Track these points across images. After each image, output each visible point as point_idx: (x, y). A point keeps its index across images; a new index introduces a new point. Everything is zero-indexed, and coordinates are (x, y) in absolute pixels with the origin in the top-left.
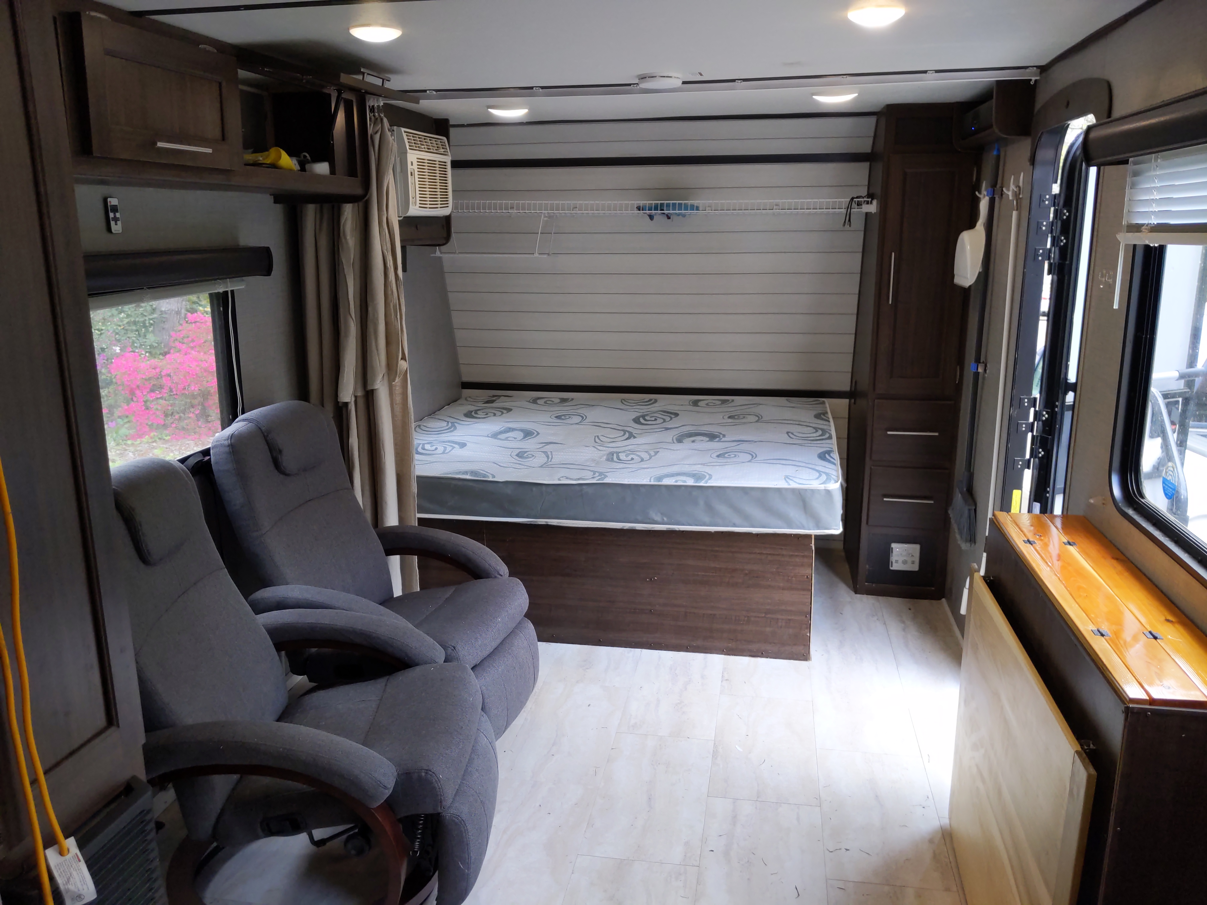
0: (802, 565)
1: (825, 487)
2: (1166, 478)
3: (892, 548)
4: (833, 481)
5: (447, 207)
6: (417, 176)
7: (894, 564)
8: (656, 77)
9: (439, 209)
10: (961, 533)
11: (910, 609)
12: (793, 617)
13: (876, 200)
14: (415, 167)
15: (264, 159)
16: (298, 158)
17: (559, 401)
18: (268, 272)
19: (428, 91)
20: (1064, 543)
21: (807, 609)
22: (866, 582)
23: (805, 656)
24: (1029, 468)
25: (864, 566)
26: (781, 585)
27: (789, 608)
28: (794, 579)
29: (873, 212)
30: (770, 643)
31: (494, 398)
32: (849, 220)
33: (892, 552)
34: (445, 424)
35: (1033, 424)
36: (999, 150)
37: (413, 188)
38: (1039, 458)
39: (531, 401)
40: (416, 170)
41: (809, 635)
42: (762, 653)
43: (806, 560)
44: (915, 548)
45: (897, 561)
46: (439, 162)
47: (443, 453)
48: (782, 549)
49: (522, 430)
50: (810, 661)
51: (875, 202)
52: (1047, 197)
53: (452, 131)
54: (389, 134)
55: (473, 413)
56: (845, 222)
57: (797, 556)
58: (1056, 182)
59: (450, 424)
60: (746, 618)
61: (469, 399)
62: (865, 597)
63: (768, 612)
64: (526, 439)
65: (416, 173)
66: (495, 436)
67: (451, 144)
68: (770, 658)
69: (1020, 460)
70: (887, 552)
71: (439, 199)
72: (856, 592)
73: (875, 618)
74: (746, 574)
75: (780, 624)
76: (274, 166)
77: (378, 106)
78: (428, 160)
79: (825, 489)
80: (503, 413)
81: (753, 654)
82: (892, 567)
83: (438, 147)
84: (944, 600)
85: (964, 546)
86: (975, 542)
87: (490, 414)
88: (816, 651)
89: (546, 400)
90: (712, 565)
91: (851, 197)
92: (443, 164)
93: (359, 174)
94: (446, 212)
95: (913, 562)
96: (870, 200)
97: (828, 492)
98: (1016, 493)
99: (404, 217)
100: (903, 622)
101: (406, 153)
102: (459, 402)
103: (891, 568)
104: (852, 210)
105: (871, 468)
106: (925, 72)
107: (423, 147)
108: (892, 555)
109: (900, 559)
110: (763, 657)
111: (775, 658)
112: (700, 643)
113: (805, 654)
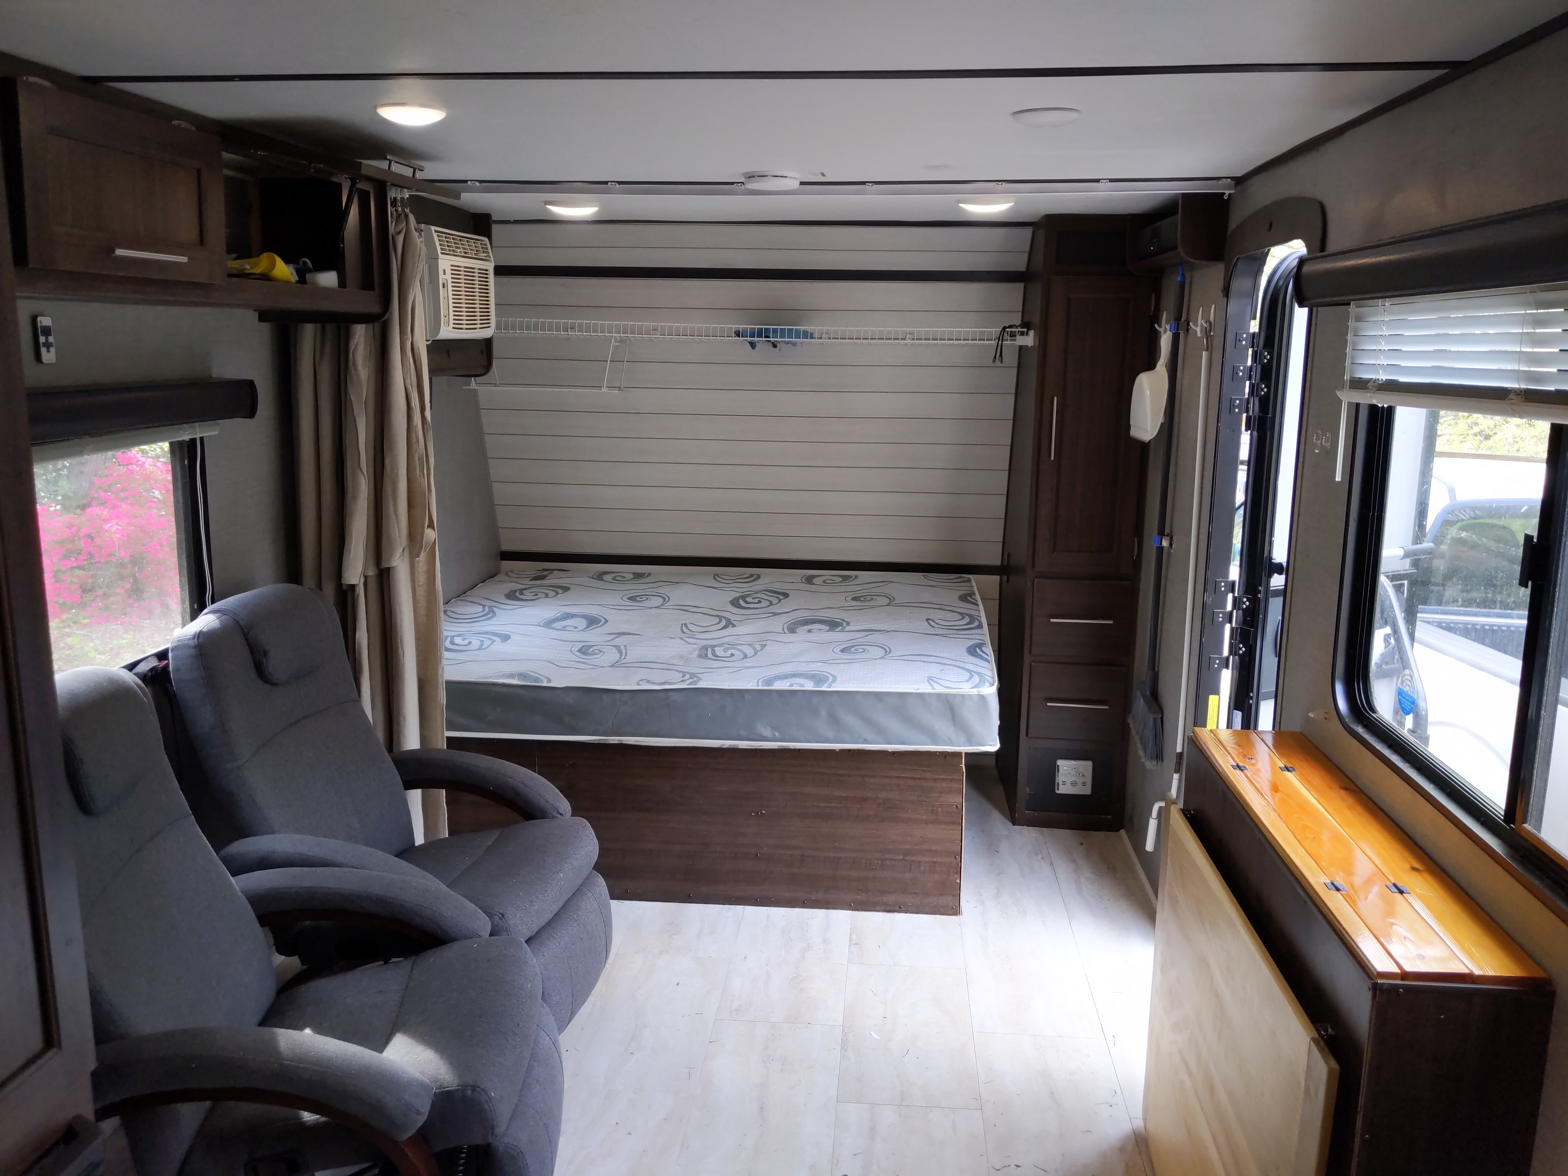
0: (950, 791)
1: (978, 692)
2: (1403, 688)
3: (1058, 766)
4: (987, 684)
5: (489, 327)
6: (450, 289)
7: (1061, 786)
8: (767, 176)
9: (478, 330)
10: (1144, 748)
11: (1082, 844)
12: (939, 859)
13: (1033, 331)
14: (449, 276)
15: (252, 268)
16: (296, 266)
17: (631, 576)
18: (251, 413)
19: (469, 182)
20: (1280, 768)
21: (956, 848)
22: (1027, 810)
23: (954, 910)
24: (1227, 667)
25: (1024, 790)
26: (924, 817)
27: (934, 848)
28: (940, 809)
29: (1030, 346)
30: (910, 894)
31: (545, 573)
32: (1001, 355)
33: (1058, 771)
34: (480, 608)
35: (1231, 613)
36: (1183, 275)
37: (445, 305)
38: (1240, 655)
39: (595, 577)
40: (450, 281)
41: (959, 882)
42: (900, 907)
43: (955, 785)
44: (1086, 767)
45: (1064, 783)
46: (479, 269)
47: (480, 649)
48: (925, 771)
49: (584, 617)
50: (961, 916)
51: (1032, 333)
52: (1245, 336)
53: (495, 229)
54: (416, 234)
55: (517, 594)
56: (995, 357)
57: (943, 779)
58: (1255, 318)
59: (487, 609)
60: (880, 862)
61: (510, 574)
62: (1025, 829)
63: (907, 853)
64: (591, 628)
65: (450, 284)
66: (548, 624)
67: (493, 247)
68: (910, 913)
69: (1217, 659)
70: (1053, 771)
71: (479, 318)
72: (1014, 823)
73: (1040, 857)
74: (879, 804)
75: (922, 868)
76: (265, 277)
77: (402, 199)
78: (465, 267)
79: (978, 695)
80: (557, 593)
81: (888, 908)
82: (1058, 790)
83: (477, 251)
84: (1122, 831)
85: (1149, 765)
86: (1162, 760)
87: (540, 595)
88: (968, 902)
89: (614, 575)
90: (837, 793)
91: (1003, 327)
92: (484, 272)
93: (376, 287)
94: (487, 333)
95: (1084, 784)
96: (1025, 330)
97: (982, 698)
98: (1213, 699)
99: (433, 340)
100: (1074, 861)
101: (437, 258)
102: (497, 578)
103: (1058, 792)
104: (1003, 342)
105: (1031, 664)
106: (1098, 181)
107: (459, 250)
108: (1058, 775)
109: (1069, 780)
110: (902, 912)
111: (917, 913)
112: (820, 895)
113: (954, 907)
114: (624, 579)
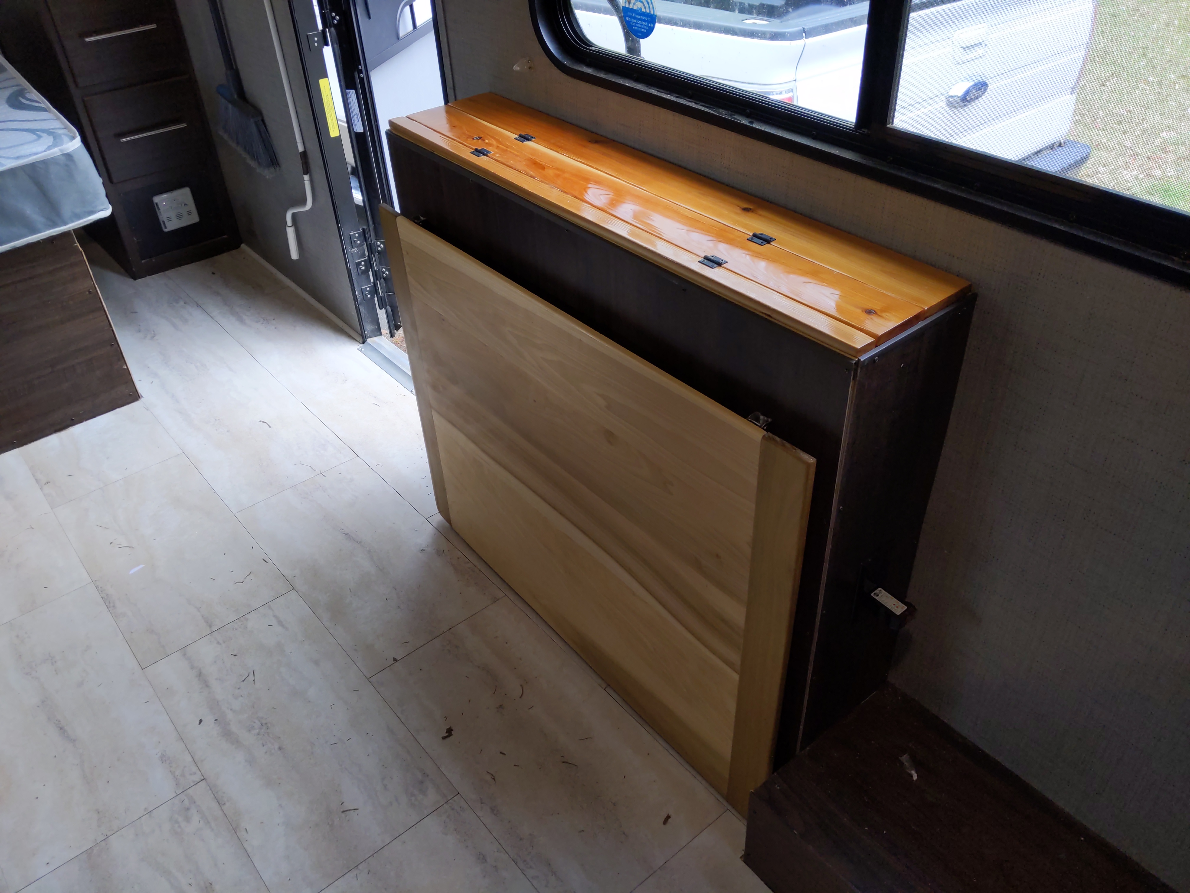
0: (74, 279)
1: (61, 150)
3: (157, 204)
4: (65, 139)
7: (167, 223)
11: (213, 273)
21: (107, 337)
22: (143, 260)
23: (134, 396)
24: (327, 44)
25: (131, 240)
26: (56, 318)
27: (82, 345)
28: (71, 302)
30: (77, 401)
33: (159, 209)
38: (335, 26)
41: (126, 367)
42: (73, 420)
43: (76, 269)
44: (184, 194)
45: (169, 219)
50: (142, 399)
57: (60, 268)
60: (26, 385)
62: (148, 279)
63: (53, 363)
68: (87, 420)
69: (315, 35)
70: (152, 211)
72: (135, 278)
73: (182, 303)
75: (79, 371)
79: (63, 154)
82: (166, 228)
84: (243, 246)
85: (268, 174)
86: (278, 164)
88: (144, 382)
95: (189, 213)
97: (69, 156)
98: (323, 83)
100: (217, 294)
103: (166, 230)
105: (82, 98)
108: (160, 213)
109: (173, 214)
110: (77, 424)
111: (94, 417)
113: (131, 394)
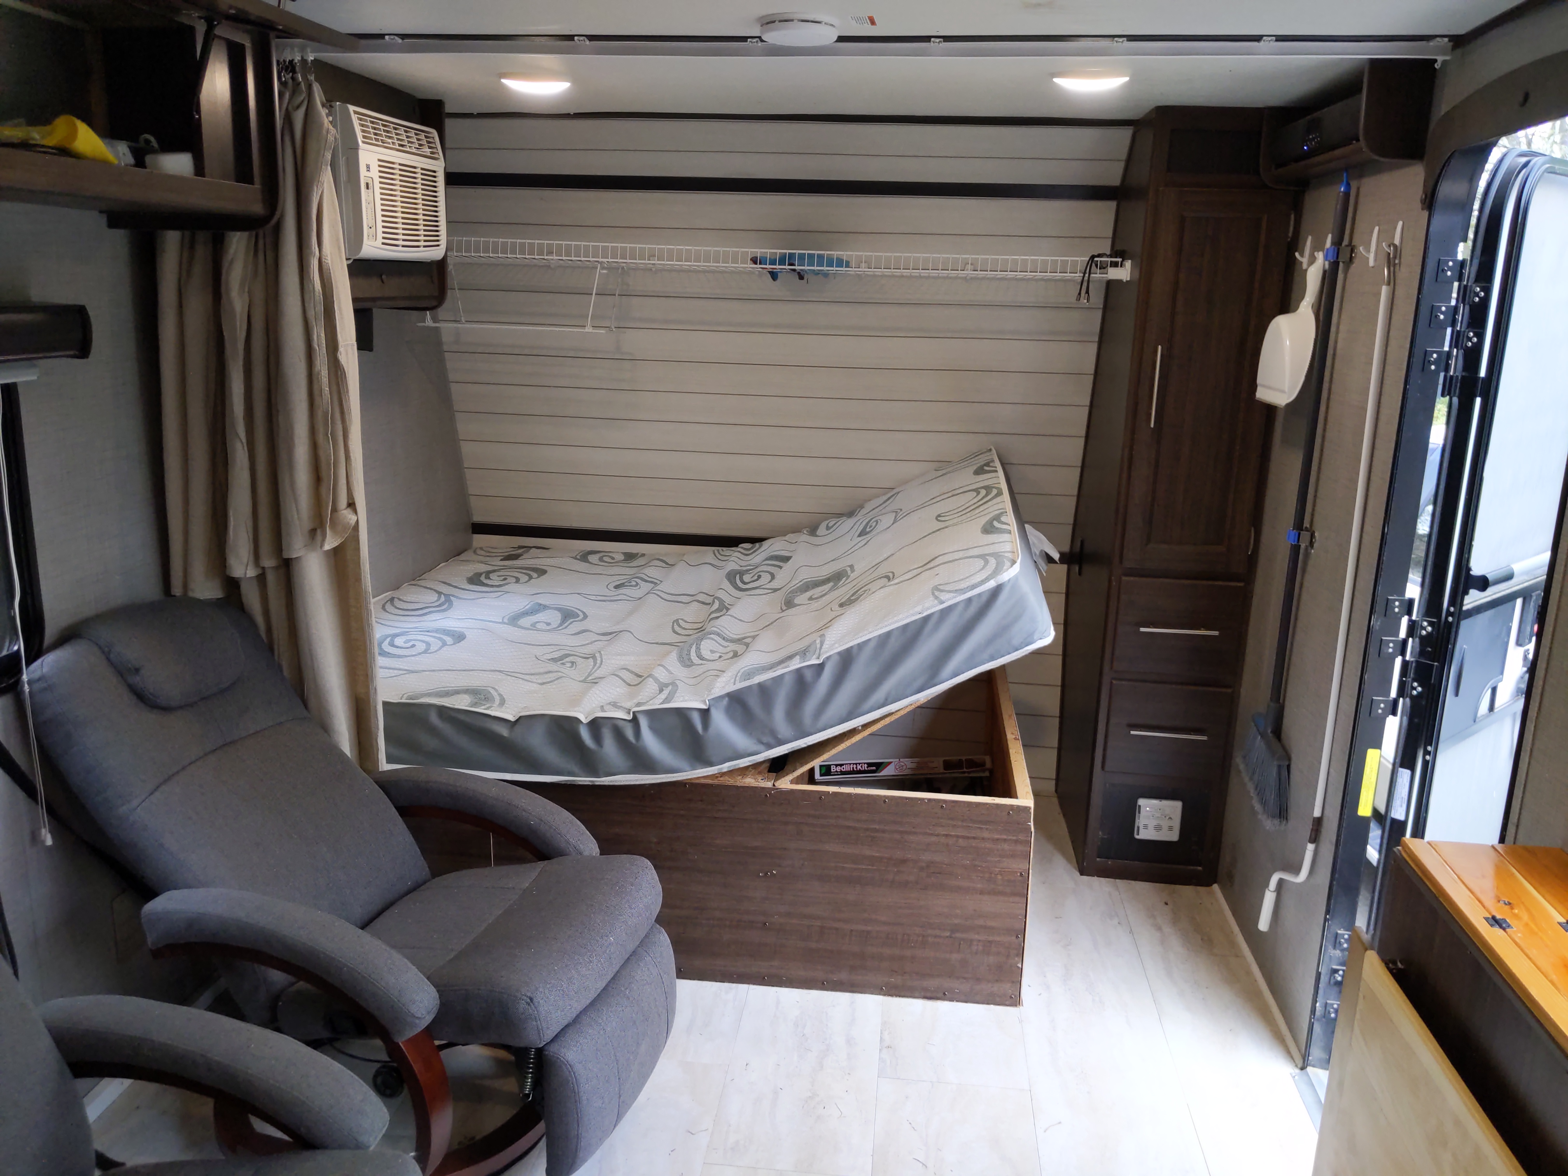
0: (1013, 856)
3: (1140, 806)
5: (438, 246)
6: (378, 191)
7: (1141, 830)
8: (792, 20)
9: (422, 249)
10: (1264, 803)
11: (1166, 904)
12: (998, 939)
13: (1130, 261)
14: (375, 173)
15: (43, 138)
16: (133, 144)
17: (622, 557)
18: (83, 349)
19: (387, 37)
20: (1560, 924)
21: (1018, 926)
22: (1098, 858)
23: (1014, 1000)
24: (1394, 713)
25: (1096, 833)
26: (979, 886)
27: (990, 923)
28: (999, 877)
29: (1125, 281)
30: (958, 978)
31: (520, 551)
32: (1087, 292)
33: (1139, 812)
34: (433, 597)
35: (1404, 642)
36: (1348, 185)
37: (369, 211)
38: (1412, 698)
39: (578, 557)
40: (377, 180)
41: (1020, 966)
42: (944, 994)
43: (1020, 848)
44: (1174, 808)
45: (1146, 827)
46: (422, 169)
47: (425, 652)
48: (981, 828)
49: (559, 609)
50: (1021, 1007)
51: (1128, 264)
52: (1451, 264)
53: (449, 123)
54: (323, 112)
55: (483, 578)
56: (1080, 294)
57: (1005, 840)
58: (1465, 240)
59: (443, 598)
60: (920, 938)
61: (479, 552)
62: (1095, 881)
63: (955, 929)
64: (566, 624)
65: (377, 186)
66: (514, 620)
67: (447, 145)
68: (957, 1001)
69: (1382, 701)
70: (1132, 811)
71: (422, 232)
72: (1082, 873)
73: (1116, 921)
74: (922, 869)
75: (974, 948)
76: (64, 151)
77: (304, 61)
78: (400, 164)
80: (531, 578)
81: (928, 995)
82: (1138, 834)
83: (420, 145)
84: (1215, 887)
85: (1269, 824)
86: (1287, 819)
87: (510, 580)
88: (1029, 986)
89: (602, 554)
90: (867, 852)
91: (1090, 255)
92: (430, 174)
93: (257, 178)
94: (437, 254)
95: (1171, 828)
96: (1120, 260)
98: (1372, 755)
99: (355, 260)
100: (1159, 929)
101: (356, 148)
102: (463, 557)
103: (1137, 837)
104: (1092, 275)
105: (1112, 682)
106: (1258, 38)
107: (390, 141)
108: (1139, 817)
109: (1152, 823)
110: (947, 1000)
111: (966, 1002)
112: (843, 976)
113: (1013, 996)
114: (613, 561)
